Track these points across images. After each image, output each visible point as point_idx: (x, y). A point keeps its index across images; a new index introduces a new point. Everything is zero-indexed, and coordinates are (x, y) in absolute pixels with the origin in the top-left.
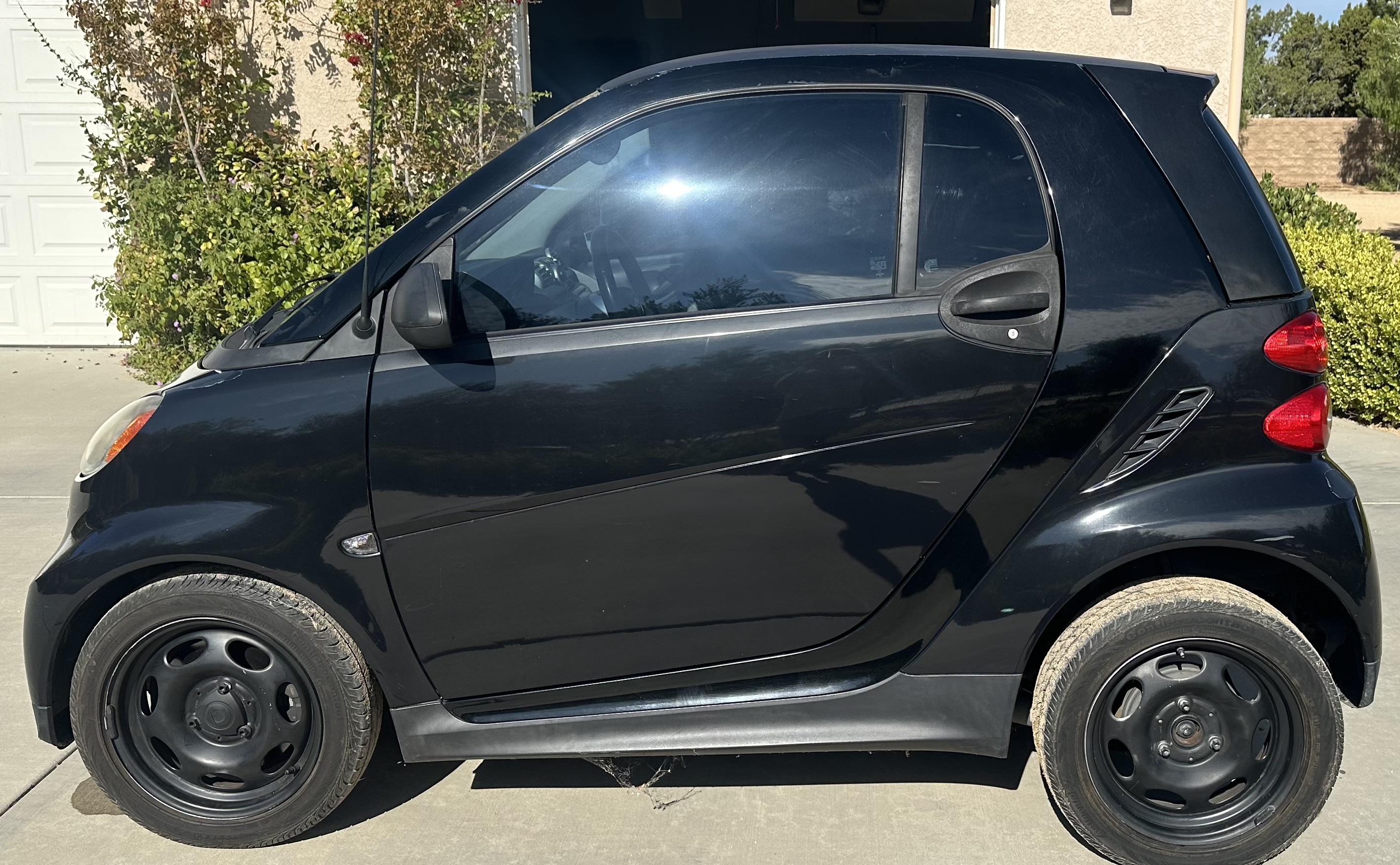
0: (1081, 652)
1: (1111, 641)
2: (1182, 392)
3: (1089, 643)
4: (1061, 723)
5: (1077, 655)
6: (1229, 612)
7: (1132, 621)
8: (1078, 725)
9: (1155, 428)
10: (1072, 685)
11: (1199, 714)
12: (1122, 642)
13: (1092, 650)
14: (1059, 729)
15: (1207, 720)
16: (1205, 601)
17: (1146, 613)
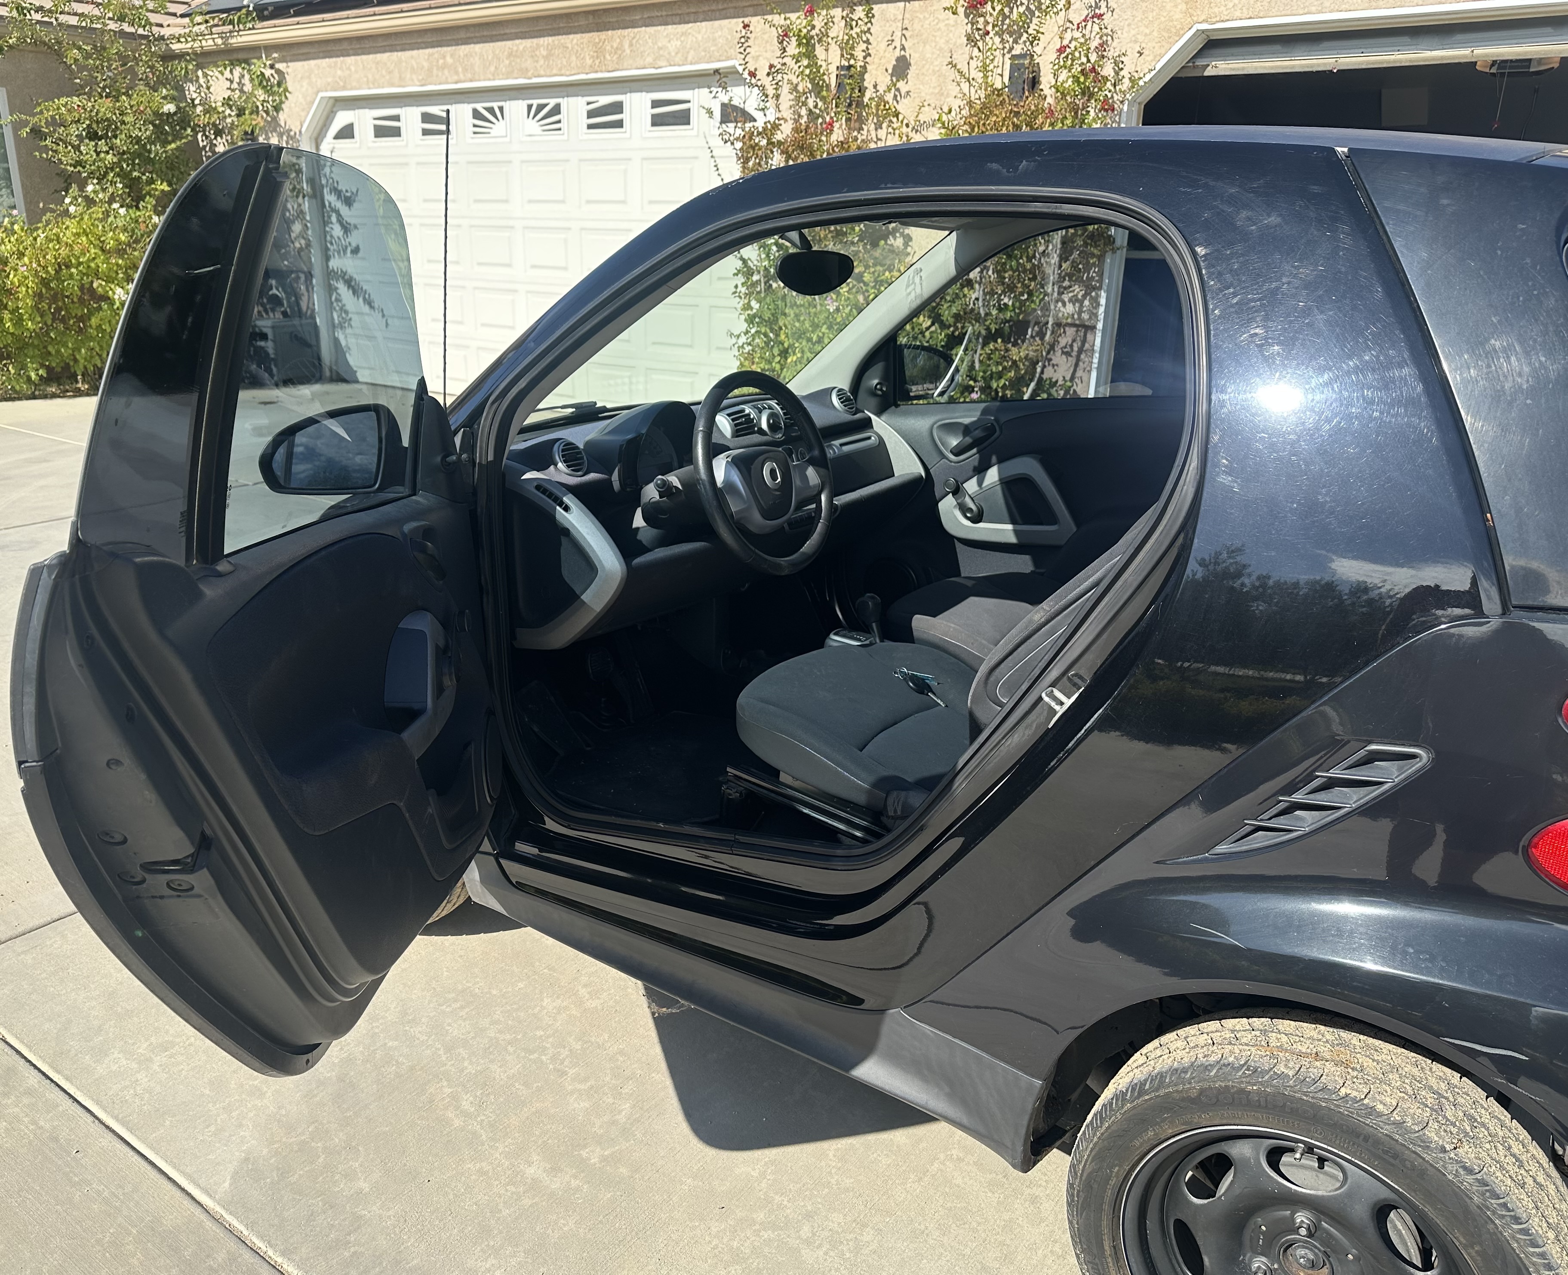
0: (1133, 1089)
1: (1177, 1091)
2: (1373, 747)
3: (1146, 1080)
4: (1088, 1169)
5: (1127, 1091)
6: (1387, 1130)
7: (1216, 1076)
8: (1112, 1183)
9: (1311, 796)
10: (1109, 1127)
11: (1328, 1247)
12: (1193, 1101)
13: (1146, 1093)
14: (1085, 1175)
15: (1343, 1262)
16: (1347, 1095)
17: (1240, 1073)
